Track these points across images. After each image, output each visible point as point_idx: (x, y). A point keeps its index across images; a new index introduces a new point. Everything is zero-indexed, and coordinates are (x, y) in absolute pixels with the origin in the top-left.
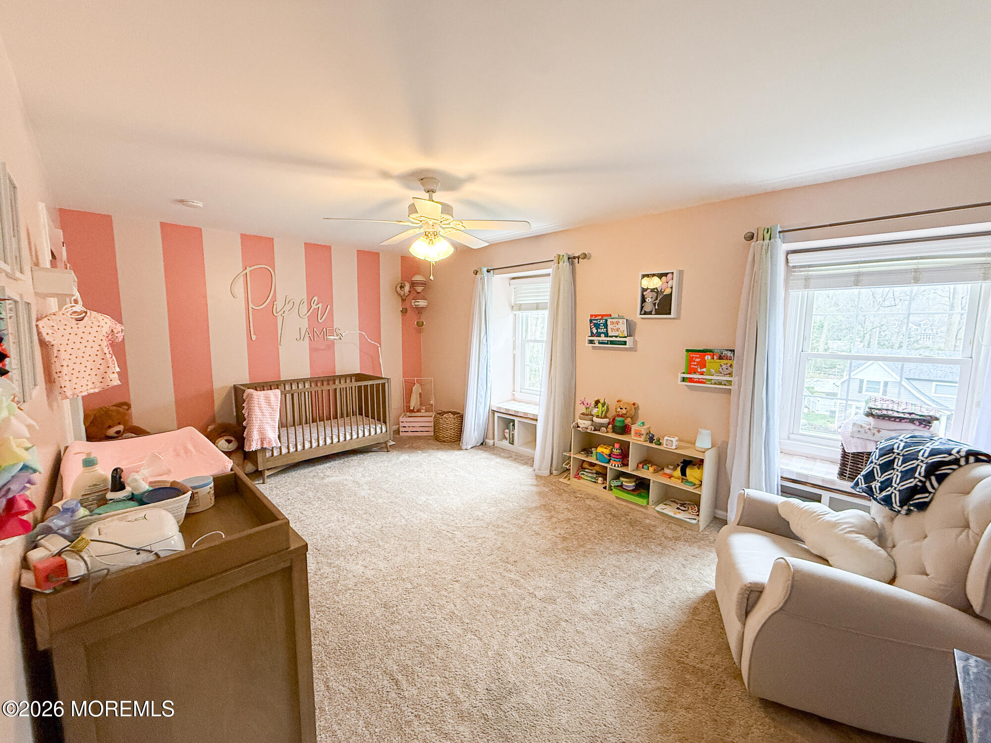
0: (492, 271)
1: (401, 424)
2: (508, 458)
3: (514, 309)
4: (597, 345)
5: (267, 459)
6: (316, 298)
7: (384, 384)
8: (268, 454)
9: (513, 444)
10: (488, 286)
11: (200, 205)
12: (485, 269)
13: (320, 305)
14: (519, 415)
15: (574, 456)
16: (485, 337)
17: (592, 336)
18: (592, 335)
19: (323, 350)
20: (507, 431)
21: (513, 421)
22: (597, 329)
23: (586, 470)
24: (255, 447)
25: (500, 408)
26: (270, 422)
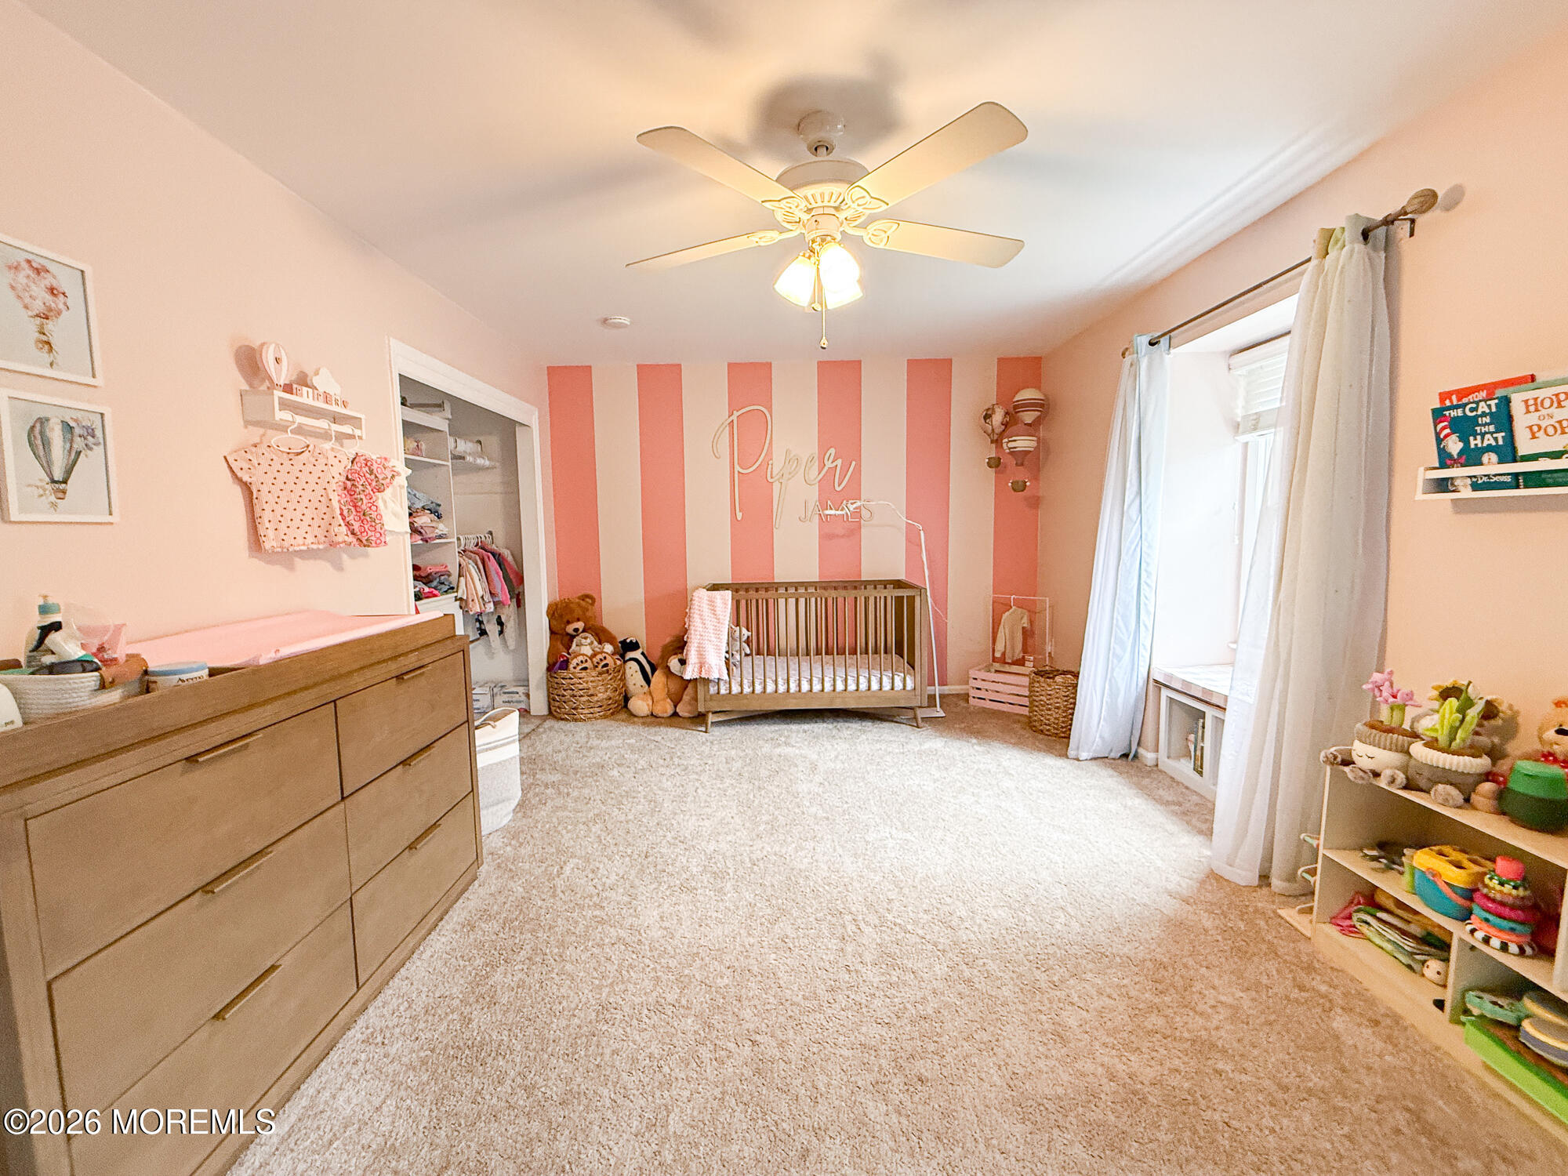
0: (1164, 341)
1: (971, 681)
2: (1167, 803)
3: (1241, 430)
4: (1466, 493)
5: (711, 696)
6: (832, 451)
7: (911, 599)
8: (713, 690)
9: (1201, 774)
10: (1149, 382)
11: (626, 321)
12: (1143, 340)
13: (839, 462)
14: (1214, 701)
15: (1330, 854)
16: (1137, 502)
17: (1443, 466)
18: (1445, 460)
19: (843, 536)
20: (1192, 737)
21: (1203, 715)
22: (1464, 439)
23: (1380, 915)
24: (690, 674)
25: (1171, 676)
26: (713, 639)
